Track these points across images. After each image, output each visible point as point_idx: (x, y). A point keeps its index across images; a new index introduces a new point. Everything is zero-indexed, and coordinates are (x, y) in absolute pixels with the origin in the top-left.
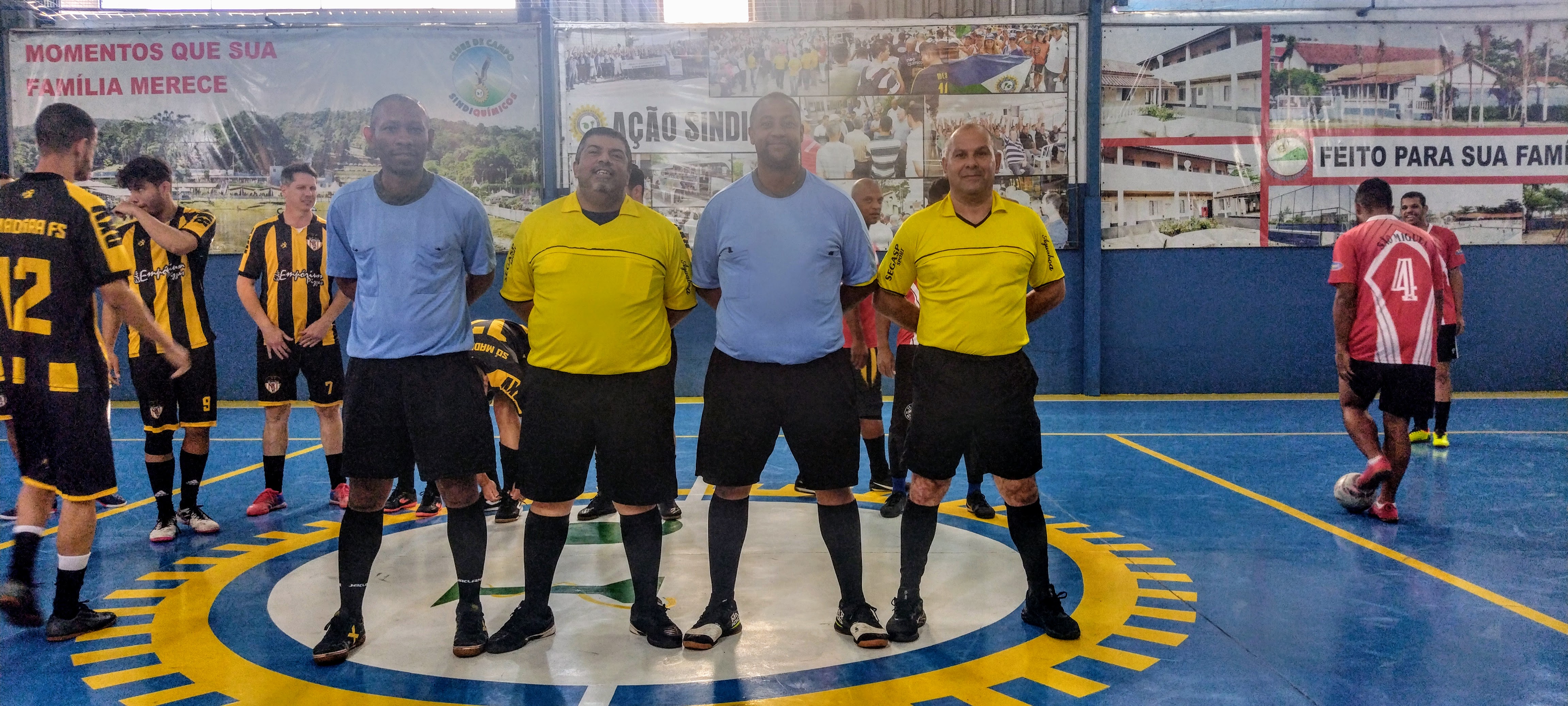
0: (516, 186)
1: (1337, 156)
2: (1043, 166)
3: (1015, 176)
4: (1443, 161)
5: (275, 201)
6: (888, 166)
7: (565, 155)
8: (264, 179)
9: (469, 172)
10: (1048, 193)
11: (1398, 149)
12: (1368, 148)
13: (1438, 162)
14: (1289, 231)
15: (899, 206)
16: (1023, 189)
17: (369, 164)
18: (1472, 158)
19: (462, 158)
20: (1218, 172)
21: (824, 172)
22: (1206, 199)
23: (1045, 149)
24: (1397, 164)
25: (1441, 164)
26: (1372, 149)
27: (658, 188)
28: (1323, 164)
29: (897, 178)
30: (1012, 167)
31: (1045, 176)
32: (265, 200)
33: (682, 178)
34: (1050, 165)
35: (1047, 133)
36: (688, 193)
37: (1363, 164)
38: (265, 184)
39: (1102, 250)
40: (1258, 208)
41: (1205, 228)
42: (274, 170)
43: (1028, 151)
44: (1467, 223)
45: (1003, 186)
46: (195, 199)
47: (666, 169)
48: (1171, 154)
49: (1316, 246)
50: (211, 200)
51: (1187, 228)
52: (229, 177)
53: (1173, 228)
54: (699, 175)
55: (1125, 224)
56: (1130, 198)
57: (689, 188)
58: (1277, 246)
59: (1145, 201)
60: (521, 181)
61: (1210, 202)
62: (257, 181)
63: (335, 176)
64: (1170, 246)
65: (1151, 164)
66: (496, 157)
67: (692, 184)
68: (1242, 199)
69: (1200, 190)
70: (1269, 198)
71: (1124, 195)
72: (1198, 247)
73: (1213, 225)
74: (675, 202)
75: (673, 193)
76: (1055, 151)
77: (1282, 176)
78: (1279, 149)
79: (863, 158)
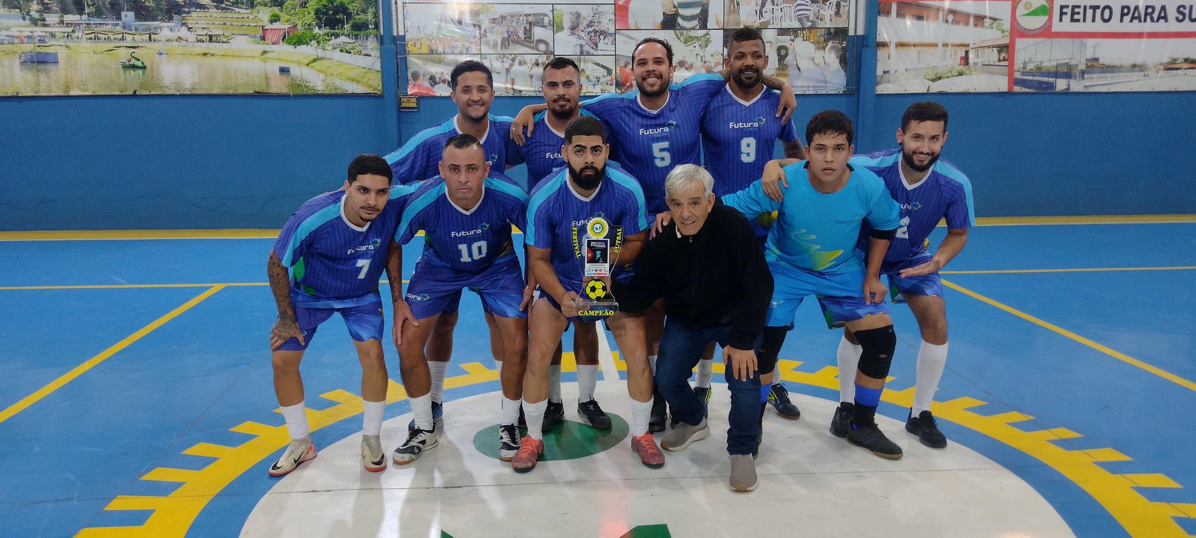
0: (356, 33)
1: (1073, 13)
2: (827, 19)
3: (803, 29)
4: (1159, 18)
6: (692, 18)
7: (400, 4)
8: (117, 24)
9: (310, 18)
10: (830, 44)
11: (1123, 8)
12: (1098, 7)
13: (1155, 19)
14: (1031, 78)
15: (701, 55)
16: (809, 40)
17: (215, 10)
18: (1184, 14)
19: (304, 5)
20: (976, 25)
21: (636, 23)
22: (964, 49)
23: (830, 4)
24: (1121, 21)
25: (1158, 21)
26: (1101, 8)
27: (486, 36)
28: (1061, 20)
29: (701, 28)
30: (800, 20)
31: (830, 28)
32: (118, 44)
33: (508, 26)
34: (834, 19)
37: (1094, 21)
38: (118, 28)
39: (877, 95)
40: (1006, 58)
41: (962, 75)
42: (126, 16)
43: (815, 5)
44: (1174, 72)
45: (792, 37)
46: (52, 43)
47: (494, 19)
48: (938, 9)
49: (1052, 91)
50: (67, 44)
51: (947, 75)
52: (83, 22)
53: (936, 75)
54: (523, 24)
55: (896, 71)
56: (900, 48)
57: (515, 36)
58: (1020, 91)
59: (913, 51)
60: (359, 28)
61: (967, 52)
62: (110, 26)
63: (184, 22)
64: (932, 90)
65: (920, 18)
66: (335, 4)
67: (517, 32)
68: (995, 49)
69: (958, 42)
70: (1016, 49)
71: (896, 45)
72: (956, 91)
73: (968, 72)
74: (501, 49)
75: (499, 41)
76: (838, 5)
77: (1027, 29)
78: (1025, 7)
79: (671, 11)
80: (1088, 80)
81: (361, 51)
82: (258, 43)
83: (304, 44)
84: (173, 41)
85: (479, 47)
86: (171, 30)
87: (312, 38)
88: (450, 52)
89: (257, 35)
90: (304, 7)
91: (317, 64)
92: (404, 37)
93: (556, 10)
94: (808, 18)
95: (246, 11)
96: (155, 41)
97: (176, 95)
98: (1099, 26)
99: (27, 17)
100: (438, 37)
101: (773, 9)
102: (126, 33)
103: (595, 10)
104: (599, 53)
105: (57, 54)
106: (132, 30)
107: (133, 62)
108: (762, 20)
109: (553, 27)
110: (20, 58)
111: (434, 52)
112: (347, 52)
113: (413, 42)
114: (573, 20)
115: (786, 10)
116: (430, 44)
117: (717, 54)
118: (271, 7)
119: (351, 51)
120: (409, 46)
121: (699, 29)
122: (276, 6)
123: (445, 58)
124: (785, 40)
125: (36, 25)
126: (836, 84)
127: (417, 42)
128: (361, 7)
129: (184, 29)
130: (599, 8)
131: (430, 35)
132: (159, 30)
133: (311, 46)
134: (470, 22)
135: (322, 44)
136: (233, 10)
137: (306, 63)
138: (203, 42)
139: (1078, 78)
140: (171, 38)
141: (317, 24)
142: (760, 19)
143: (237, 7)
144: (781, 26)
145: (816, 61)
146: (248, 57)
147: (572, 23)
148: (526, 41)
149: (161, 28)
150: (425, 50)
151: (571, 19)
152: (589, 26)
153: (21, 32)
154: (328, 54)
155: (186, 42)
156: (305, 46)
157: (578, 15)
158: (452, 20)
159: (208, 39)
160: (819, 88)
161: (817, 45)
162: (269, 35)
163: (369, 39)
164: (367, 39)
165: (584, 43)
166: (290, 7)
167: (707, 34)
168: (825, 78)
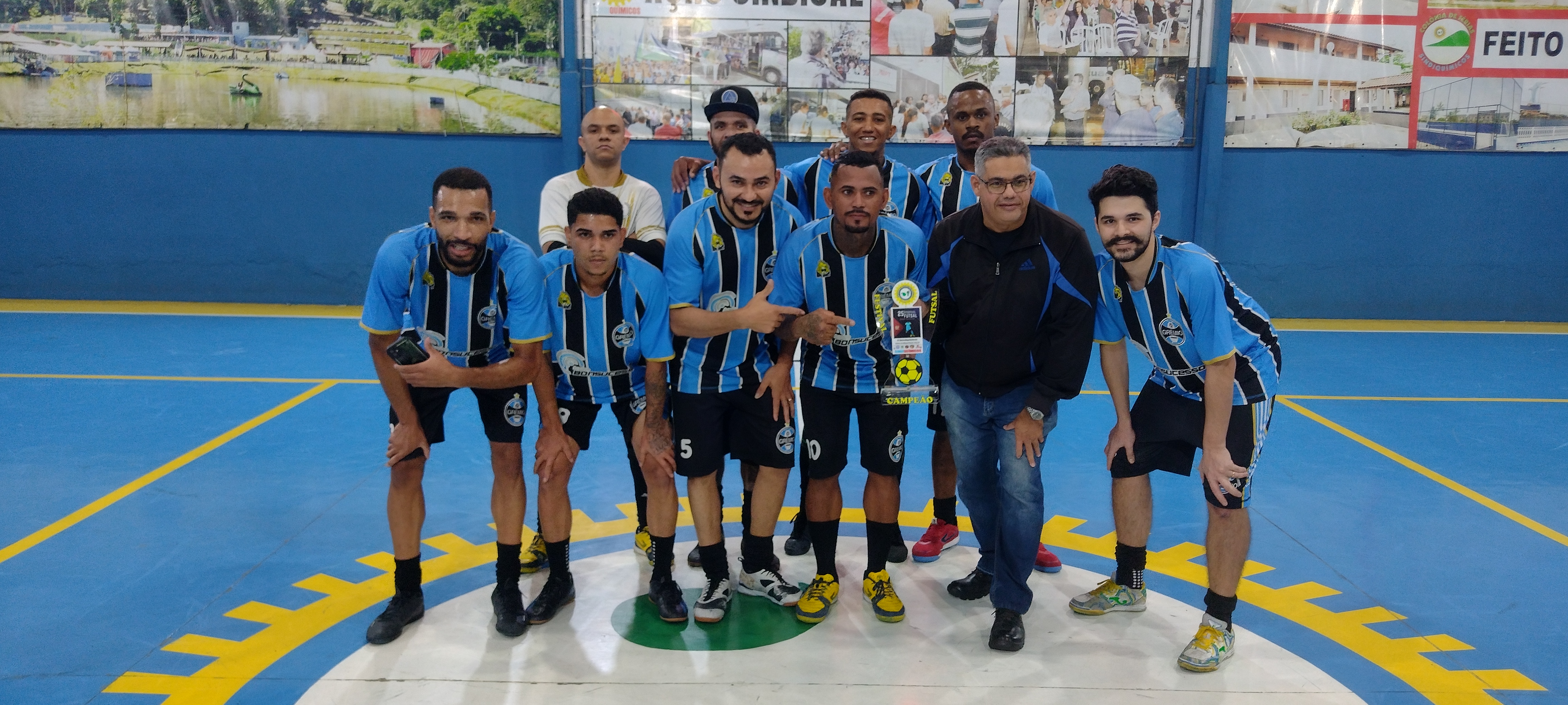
0: (530, 54)
1: (1504, 43)
2: (1160, 45)
3: (1125, 58)
5: (240, 65)
6: (974, 41)
7: (587, 18)
8: (227, 38)
9: (471, 35)
10: (1163, 78)
12: (1541, 34)
14: (1441, 131)
16: (1133, 74)
17: (351, 22)
19: (464, 17)
20: (1365, 57)
21: (898, 46)
22: (1349, 89)
23: (1164, 24)
26: (1546, 35)
27: (698, 61)
28: (1486, 52)
29: (985, 55)
30: (1122, 46)
31: (1161, 58)
32: (227, 64)
33: (728, 49)
34: (1168, 45)
35: (1167, 5)
36: (734, 69)
37: (1534, 53)
38: (228, 43)
39: (1225, 149)
40: (1407, 102)
41: (1344, 125)
42: (238, 28)
43: (1142, 26)
45: (1111, 69)
46: (145, 61)
47: (709, 39)
48: (1313, 35)
49: (1471, 150)
50: (164, 62)
51: (1324, 124)
52: (185, 35)
53: (1309, 123)
54: (748, 46)
55: (1253, 117)
56: (1259, 86)
57: (736, 62)
58: (1426, 148)
59: (1278, 90)
60: (534, 48)
61: (1352, 94)
62: (217, 40)
63: (311, 37)
64: (1303, 145)
65: (1288, 46)
66: (504, 17)
67: (739, 57)
68: (1392, 91)
69: (1341, 79)
70: (1421, 91)
71: (1255, 82)
72: (1336, 146)
73: (1354, 121)
74: (718, 78)
75: (716, 68)
76: (1175, 26)
77: (1437, 65)
78: (1437, 33)
79: (945, 31)
80: (1523, 135)
81: (535, 79)
82: (405, 66)
83: (463, 68)
84: (296, 61)
85: (689, 76)
86: (294, 47)
87: (474, 61)
88: (650, 81)
89: (404, 56)
90: (465, 21)
91: (478, 95)
92: (592, 60)
93: (792, 27)
94: (1132, 42)
95: (390, 24)
96: (273, 60)
97: (298, 131)
98: (1542, 61)
99: (118, 29)
100: (635, 61)
101: (1085, 30)
102: (237, 50)
103: (843, 28)
104: (847, 85)
105: (150, 75)
106: (244, 46)
107: (245, 87)
108: (1070, 45)
109: (788, 51)
110: (107, 80)
111: (630, 81)
112: (518, 79)
113: (602, 68)
114: (814, 42)
115: (1103, 33)
116: (626, 70)
117: (1007, 91)
118: (422, 19)
119: (523, 78)
120: (598, 73)
121: (983, 56)
122: (429, 18)
123: (643, 89)
124: (1101, 72)
125: (127, 38)
126: (1169, 133)
127: (609, 68)
128: (537, 21)
129: (311, 46)
130: (849, 27)
131: (626, 59)
132: (279, 47)
133: (473, 71)
134: (678, 42)
135: (485, 69)
136: (373, 23)
137: (465, 93)
138: (334, 62)
139: (1508, 132)
140: (294, 57)
141: (480, 43)
142: (1066, 44)
143: (380, 19)
144: (1096, 53)
145: (1143, 101)
146: (391, 84)
147: (813, 45)
148: (750, 68)
149: (281, 44)
150: (618, 79)
151: (811, 40)
152: (835, 49)
153: (109, 47)
154: (493, 82)
155: (312, 63)
156: (464, 70)
157: (821, 35)
158: (655, 40)
159: (341, 59)
160: (1146, 138)
161: (1145, 79)
162: (418, 56)
163: (547, 63)
164: (543, 63)
165: (827, 72)
166: (447, 20)
167: (995, 63)
168: (1154, 125)
